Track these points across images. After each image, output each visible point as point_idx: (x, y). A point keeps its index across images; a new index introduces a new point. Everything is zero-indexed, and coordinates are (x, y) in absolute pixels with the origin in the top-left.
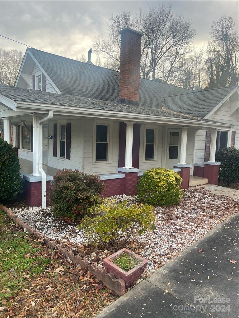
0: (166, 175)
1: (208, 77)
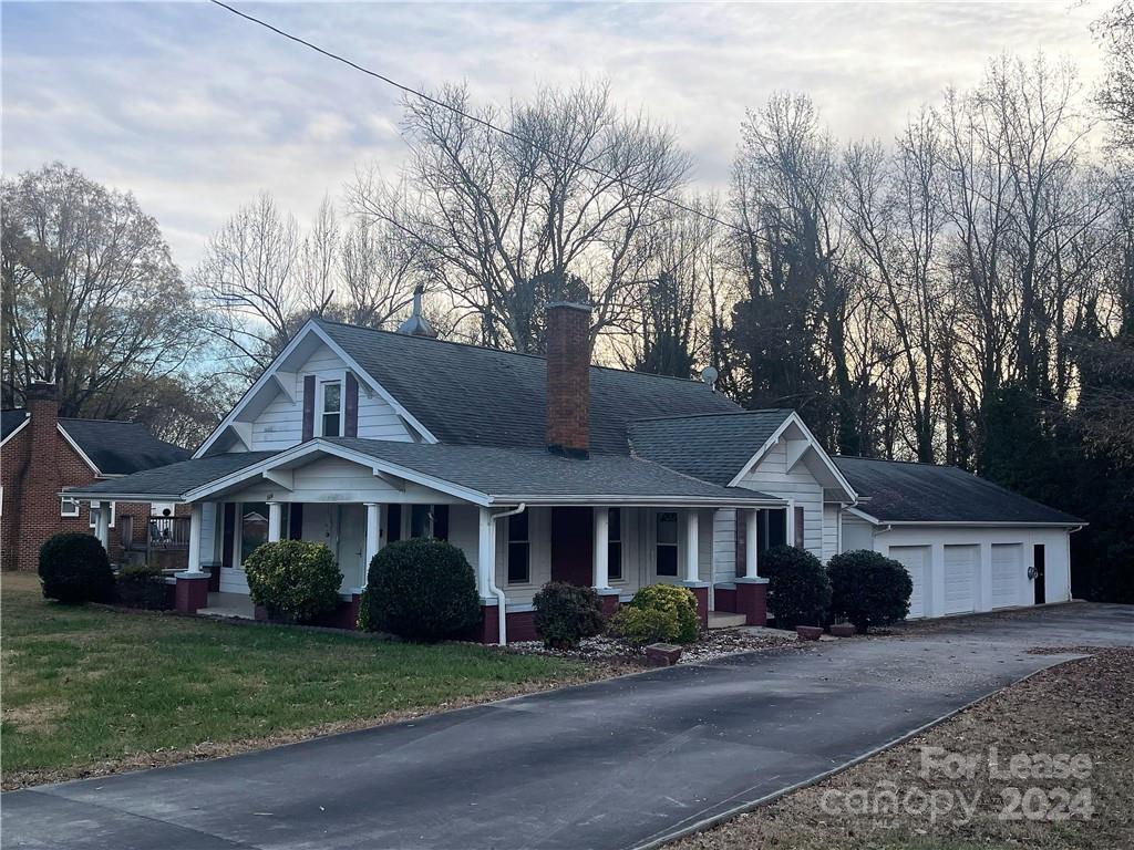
0: (674, 593)
1: (743, 282)
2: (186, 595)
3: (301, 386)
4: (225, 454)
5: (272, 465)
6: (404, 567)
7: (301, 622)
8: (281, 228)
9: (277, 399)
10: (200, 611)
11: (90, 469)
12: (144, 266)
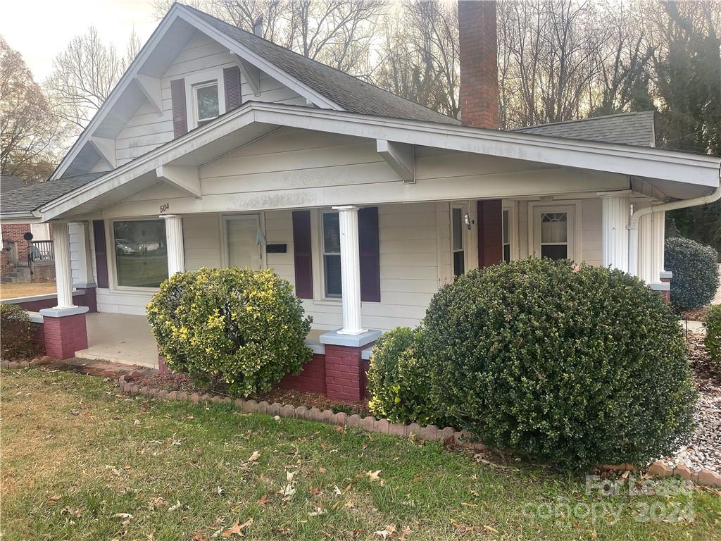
3: (168, 93)
5: (170, 157)
8: (105, 51)
9: (140, 112)
10: (79, 354)
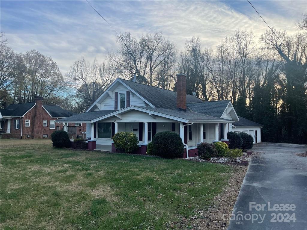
2: (91, 146)
3: (114, 95)
4: (93, 111)
5: (118, 113)
6: (166, 139)
7: (130, 153)
8: (86, 64)
9: (107, 98)
10: (94, 149)
11: (49, 115)
12: (53, 73)
